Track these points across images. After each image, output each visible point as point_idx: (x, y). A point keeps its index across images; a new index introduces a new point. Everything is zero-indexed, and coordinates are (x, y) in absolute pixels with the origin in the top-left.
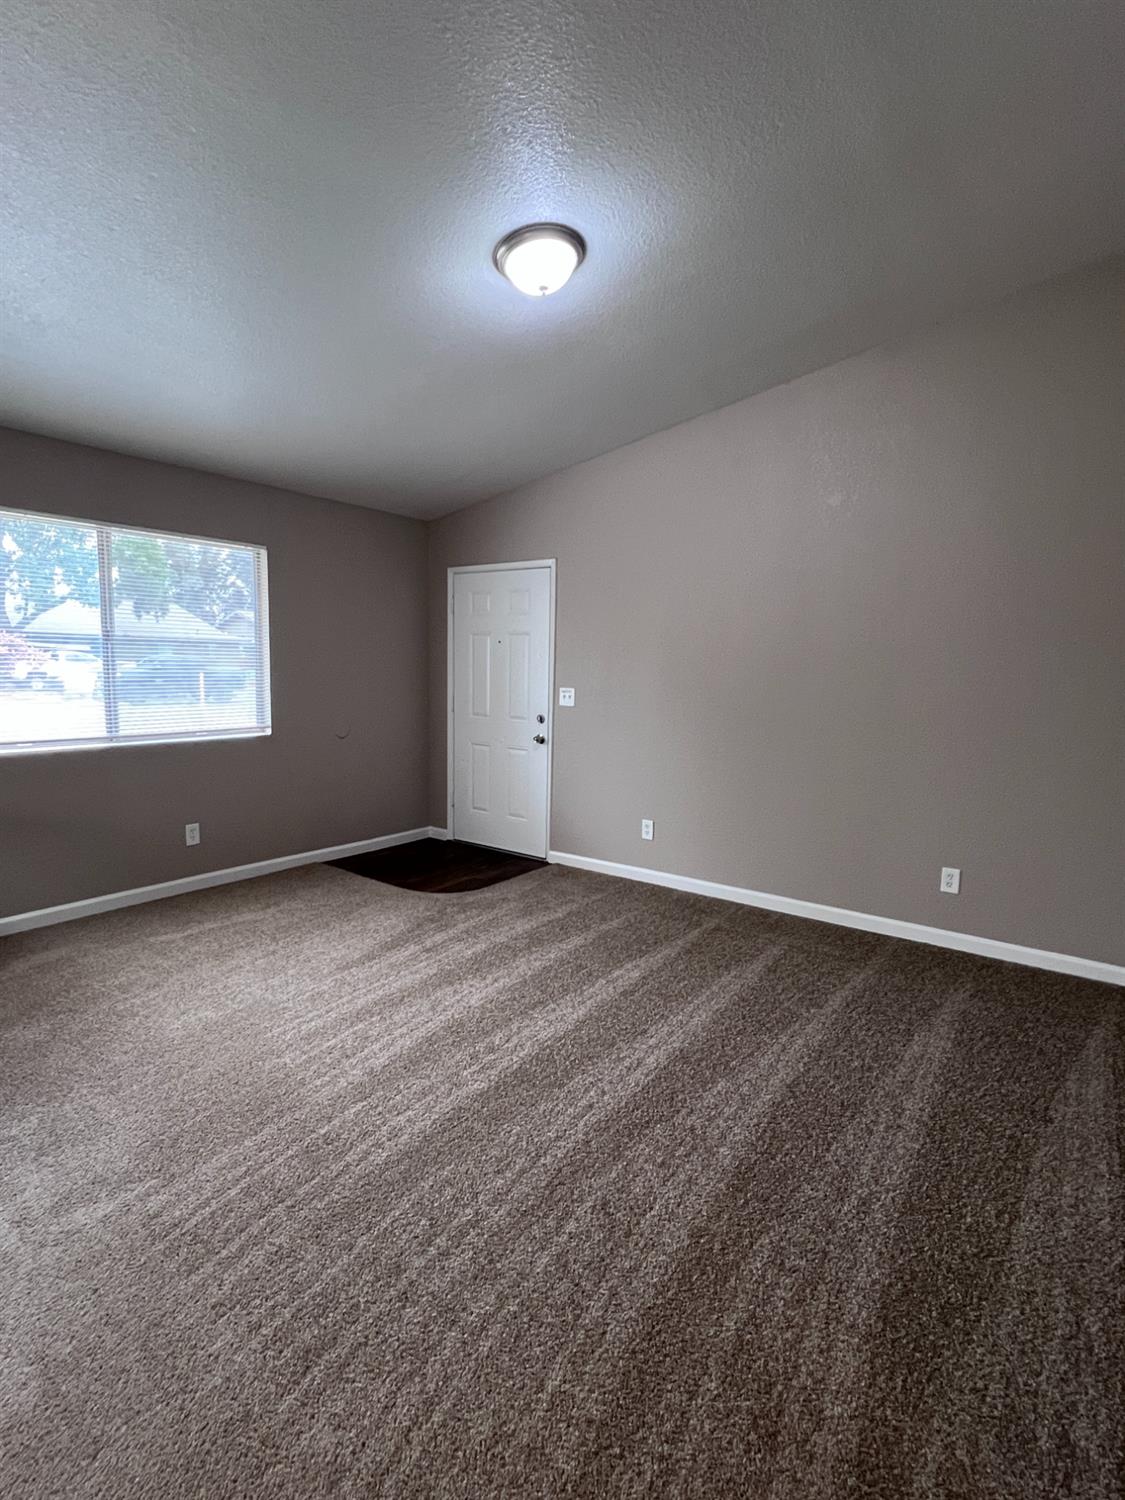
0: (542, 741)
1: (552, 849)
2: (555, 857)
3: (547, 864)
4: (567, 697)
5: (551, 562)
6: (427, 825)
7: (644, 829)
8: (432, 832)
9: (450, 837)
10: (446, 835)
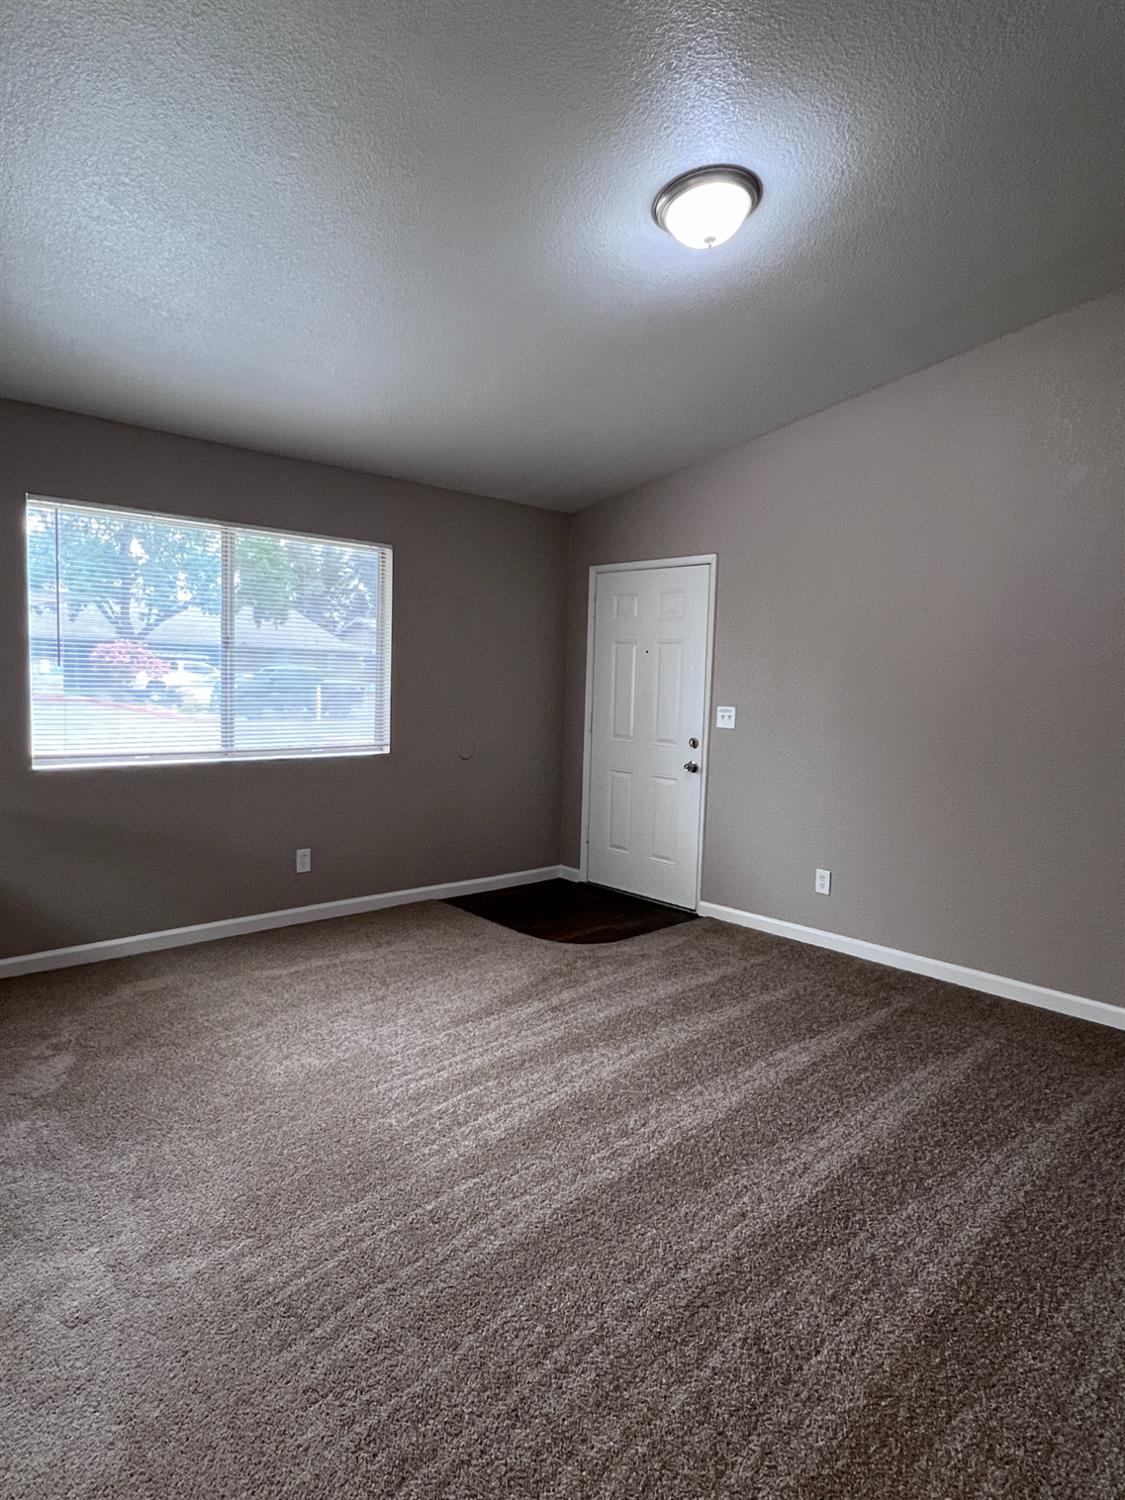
0: (694, 769)
1: (702, 899)
2: (707, 909)
3: (697, 916)
4: (726, 718)
5: (712, 558)
6: (559, 864)
7: (818, 882)
8: (561, 871)
9: (583, 880)
10: (579, 875)
